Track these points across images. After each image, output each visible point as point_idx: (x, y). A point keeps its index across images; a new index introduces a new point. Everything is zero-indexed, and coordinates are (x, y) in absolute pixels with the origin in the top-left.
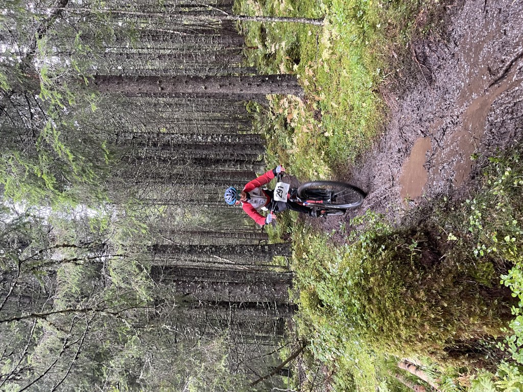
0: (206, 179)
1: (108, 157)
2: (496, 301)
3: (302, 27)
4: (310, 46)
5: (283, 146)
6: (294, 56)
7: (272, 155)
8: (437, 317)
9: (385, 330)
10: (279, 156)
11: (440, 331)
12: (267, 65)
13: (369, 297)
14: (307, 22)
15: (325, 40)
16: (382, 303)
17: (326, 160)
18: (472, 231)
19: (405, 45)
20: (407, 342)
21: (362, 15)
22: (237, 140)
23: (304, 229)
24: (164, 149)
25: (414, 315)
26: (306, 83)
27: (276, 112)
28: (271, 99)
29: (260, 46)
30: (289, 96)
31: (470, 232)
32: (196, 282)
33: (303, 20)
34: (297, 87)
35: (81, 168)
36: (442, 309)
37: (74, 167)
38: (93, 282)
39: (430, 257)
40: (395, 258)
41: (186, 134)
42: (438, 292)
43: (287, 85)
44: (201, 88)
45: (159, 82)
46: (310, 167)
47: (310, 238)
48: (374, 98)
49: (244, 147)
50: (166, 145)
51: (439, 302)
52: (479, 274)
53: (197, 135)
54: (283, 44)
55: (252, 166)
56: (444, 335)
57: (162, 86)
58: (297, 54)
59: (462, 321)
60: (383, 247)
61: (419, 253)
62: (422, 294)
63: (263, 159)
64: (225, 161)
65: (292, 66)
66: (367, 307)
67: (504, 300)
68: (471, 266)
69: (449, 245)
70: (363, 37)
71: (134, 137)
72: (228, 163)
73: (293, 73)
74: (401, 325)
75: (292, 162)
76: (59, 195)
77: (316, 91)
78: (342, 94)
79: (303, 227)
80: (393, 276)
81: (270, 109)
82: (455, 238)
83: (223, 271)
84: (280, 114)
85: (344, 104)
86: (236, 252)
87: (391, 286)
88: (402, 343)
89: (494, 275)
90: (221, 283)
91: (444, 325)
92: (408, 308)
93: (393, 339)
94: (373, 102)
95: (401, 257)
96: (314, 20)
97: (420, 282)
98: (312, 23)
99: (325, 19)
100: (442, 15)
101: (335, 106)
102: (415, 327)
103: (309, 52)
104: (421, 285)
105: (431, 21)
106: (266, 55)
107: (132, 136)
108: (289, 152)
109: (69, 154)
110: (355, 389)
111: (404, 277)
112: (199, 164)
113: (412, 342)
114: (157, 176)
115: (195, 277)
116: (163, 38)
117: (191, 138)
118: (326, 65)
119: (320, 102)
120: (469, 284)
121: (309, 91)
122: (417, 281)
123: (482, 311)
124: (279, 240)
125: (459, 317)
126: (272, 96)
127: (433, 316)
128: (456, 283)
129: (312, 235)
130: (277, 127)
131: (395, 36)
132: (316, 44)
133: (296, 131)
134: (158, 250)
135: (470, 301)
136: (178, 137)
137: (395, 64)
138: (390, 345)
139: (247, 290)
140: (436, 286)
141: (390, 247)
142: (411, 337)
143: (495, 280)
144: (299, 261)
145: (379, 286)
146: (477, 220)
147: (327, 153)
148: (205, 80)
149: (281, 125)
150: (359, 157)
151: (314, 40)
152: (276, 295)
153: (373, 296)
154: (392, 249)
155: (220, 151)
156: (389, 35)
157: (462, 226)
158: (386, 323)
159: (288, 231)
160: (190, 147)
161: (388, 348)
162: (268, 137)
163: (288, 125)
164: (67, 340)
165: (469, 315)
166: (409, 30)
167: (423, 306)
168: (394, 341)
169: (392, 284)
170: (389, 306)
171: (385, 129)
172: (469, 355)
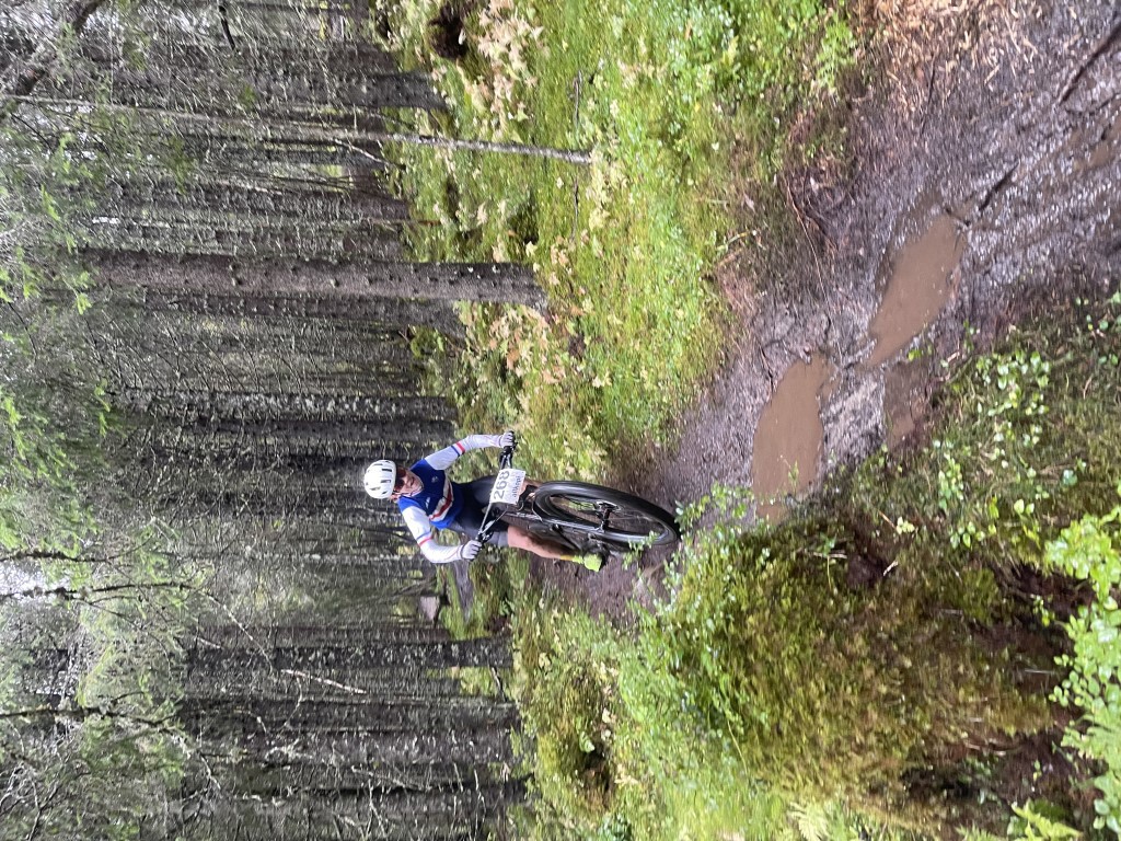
0: (312, 504)
2: (1006, 651)
3: (541, 173)
4: (559, 208)
6: (524, 228)
8: (893, 691)
9: (785, 732)
11: (898, 724)
13: (746, 660)
14: (557, 155)
15: (596, 191)
16: (775, 669)
17: (596, 435)
18: (945, 507)
19: (771, 179)
20: (830, 756)
21: (680, 130)
22: (394, 409)
23: (542, 600)
24: (223, 430)
25: (845, 689)
26: (554, 280)
27: (482, 348)
28: (470, 323)
29: (444, 220)
30: (512, 313)
31: (941, 512)
33: (549, 152)
34: (533, 289)
35: (35, 446)
36: (900, 674)
37: (18, 442)
39: (865, 571)
40: (795, 572)
41: (277, 396)
42: (890, 637)
43: (513, 285)
44: (327, 284)
45: (234, 267)
46: (559, 457)
47: (555, 619)
48: (702, 295)
49: (405, 423)
50: (229, 422)
51: (894, 658)
52: (968, 596)
53: (304, 397)
54: (502, 206)
56: (907, 734)
57: (239, 276)
58: (529, 227)
60: (766, 552)
61: (841, 561)
62: (860, 641)
65: (522, 249)
66: (745, 681)
67: (1020, 650)
68: (950, 580)
69: (899, 543)
70: (683, 173)
73: (525, 262)
74: (820, 714)
77: (572, 296)
78: (630, 297)
79: (540, 596)
80: (795, 610)
81: (468, 343)
82: (911, 528)
84: (491, 351)
85: (634, 315)
86: (385, 660)
87: (792, 631)
88: (821, 760)
89: (996, 597)
90: (349, 732)
91: (907, 711)
92: (833, 676)
93: (802, 751)
94: (700, 304)
95: (806, 572)
96: (572, 152)
97: (852, 619)
98: (567, 158)
99: (593, 152)
100: (843, 117)
101: (615, 322)
102: (846, 718)
103: (559, 221)
104: (855, 623)
105: (823, 130)
106: (459, 234)
107: (149, 397)
111: (817, 609)
112: (300, 467)
113: (842, 754)
114: (205, 497)
116: (231, 196)
117: (289, 403)
118: (595, 242)
119: (581, 320)
121: (558, 298)
122: (847, 617)
123: (980, 673)
124: (480, 632)
125: (936, 689)
126: (473, 316)
127: (884, 689)
128: (924, 617)
129: (559, 611)
130: (482, 378)
131: (749, 164)
132: (573, 204)
133: (527, 383)
134: (198, 661)
135: (955, 652)
136: (258, 402)
137: (750, 220)
138: (792, 770)
139: (410, 747)
140: (885, 624)
141: (781, 555)
142: (838, 743)
143: (998, 608)
144: (531, 675)
145: (767, 634)
146: (954, 481)
147: (598, 422)
148: (336, 267)
149: (493, 374)
150: (668, 423)
151: (569, 195)
152: (477, 757)
153: (755, 657)
154: (784, 560)
155: (351, 434)
156: (736, 165)
157: (922, 500)
158: (788, 714)
159: (503, 610)
160: (282, 425)
161: (790, 779)
162: (461, 401)
163: (509, 373)
165: (955, 682)
166: (778, 151)
167: (861, 668)
168: (803, 757)
169: (796, 627)
170: (790, 675)
171: (727, 357)
172: (948, 794)
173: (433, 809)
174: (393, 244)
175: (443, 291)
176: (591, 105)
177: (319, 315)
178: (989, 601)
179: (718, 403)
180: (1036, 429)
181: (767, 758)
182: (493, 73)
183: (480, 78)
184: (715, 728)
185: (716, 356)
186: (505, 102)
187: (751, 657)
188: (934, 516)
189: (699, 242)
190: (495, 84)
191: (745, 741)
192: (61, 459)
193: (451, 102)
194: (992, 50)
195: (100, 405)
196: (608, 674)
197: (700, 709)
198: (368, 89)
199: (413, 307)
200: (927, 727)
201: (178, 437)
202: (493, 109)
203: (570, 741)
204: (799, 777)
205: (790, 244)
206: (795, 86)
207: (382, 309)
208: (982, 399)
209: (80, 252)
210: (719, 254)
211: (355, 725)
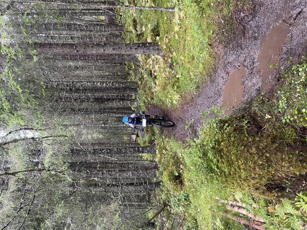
0: (102, 111)
1: (44, 91)
2: (297, 151)
3: (160, 15)
4: (166, 25)
5: (150, 87)
6: (156, 32)
8: (263, 163)
9: (232, 174)
10: (147, 93)
11: (264, 172)
13: (221, 155)
14: (165, 10)
15: (176, 20)
16: (229, 157)
17: (177, 91)
18: (281, 111)
19: (229, 14)
20: (245, 180)
22: (121, 85)
23: (163, 136)
24: (76, 92)
25: (249, 163)
26: (164, 47)
27: (145, 67)
28: (141, 60)
29: (133, 31)
30: (153, 57)
31: (279, 112)
33: (162, 9)
35: (26, 98)
36: (266, 158)
37: (22, 97)
38: (33, 173)
39: (256, 129)
40: (235, 130)
41: (90, 82)
42: (263, 148)
43: (153, 49)
44: (101, 51)
45: (75, 47)
46: (167, 98)
47: (167, 141)
48: (208, 50)
49: (125, 89)
50: (78, 90)
51: (263, 154)
52: (287, 136)
53: (97, 82)
54: (149, 26)
55: (129, 102)
56: (267, 174)
57: (77, 49)
58: (157, 31)
59: (278, 165)
60: (227, 125)
61: (249, 127)
62: (254, 149)
63: (136, 98)
64: (113, 99)
65: (156, 38)
66: (220, 160)
67: (302, 151)
68: (282, 131)
69: (266, 121)
70: (202, 13)
71: (58, 84)
72: (115, 101)
73: (156, 42)
74: (242, 169)
75: (155, 96)
76: (12, 117)
77: (170, 51)
78: (187, 51)
80: (235, 141)
81: (141, 66)
82: (270, 117)
84: (147, 69)
85: (188, 56)
86: (122, 152)
87: (234, 147)
88: (242, 181)
89: (295, 136)
90: (114, 170)
91: (267, 168)
92: (246, 159)
93: (236, 179)
94: (207, 52)
95: (238, 130)
96: (169, 8)
97: (252, 143)
98: (168, 10)
99: (175, 8)
101: (183, 59)
102: (250, 170)
103: (166, 30)
106: (137, 35)
107: (56, 83)
108: (153, 90)
109: (19, 89)
110: (198, 228)
111: (242, 141)
112: (97, 101)
113: (248, 180)
114: (73, 110)
116: (74, 26)
117: (93, 84)
118: (176, 35)
119: (173, 58)
121: (166, 52)
122: (250, 143)
124: (147, 144)
125: (276, 162)
126: (142, 58)
127: (261, 163)
128: (273, 142)
129: (168, 139)
130: (145, 76)
131: (222, 9)
132: (170, 25)
133: (158, 77)
134: (74, 152)
135: (282, 152)
136: (85, 84)
137: (222, 27)
138: (233, 184)
139: (130, 174)
140: (261, 144)
141: (231, 125)
142: (247, 177)
143: (295, 139)
144: (161, 155)
145: (227, 147)
147: (178, 87)
148: (103, 46)
149: (148, 75)
150: (198, 87)
151: (168, 22)
152: (147, 176)
153: (224, 154)
154: (232, 126)
155: (110, 92)
156: (218, 9)
157: (274, 109)
158: (233, 169)
159: (153, 138)
160: (92, 90)
161: (233, 186)
162: (140, 83)
163: (153, 74)
164: (21, 204)
165: (282, 160)
166: (231, 4)
167: (254, 157)
168: (237, 181)
169: (235, 145)
170: (233, 159)
171: (215, 68)
172: (278, 190)
173: (136, 189)
174: (119, 38)
175: (133, 51)
177: (100, 59)
178: (293, 137)
179: (212, 81)
181: (227, 181)
184: (212, 173)
185: (212, 67)
188: (277, 113)
189: (207, 34)
191: (220, 177)
192: (34, 101)
195: (43, 87)
196: (182, 155)
197: (207, 168)
199: (125, 56)
201: (64, 94)
203: (172, 173)
204: (235, 186)
205: (234, 33)
207: (117, 57)
208: (293, 79)
209: (34, 44)
210: (213, 37)
211: (115, 168)
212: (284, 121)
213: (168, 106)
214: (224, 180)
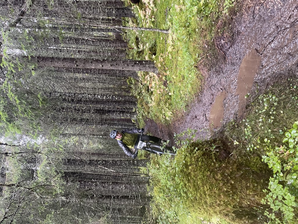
0: (102, 122)
1: (41, 102)
2: (262, 180)
3: (158, 36)
4: (162, 45)
5: (146, 102)
6: (153, 51)
7: (140, 107)
8: (228, 190)
9: (197, 199)
10: (144, 108)
11: (229, 199)
12: (139, 57)
13: (188, 179)
14: (160, 31)
15: (170, 41)
16: (196, 182)
17: (170, 108)
18: (247, 138)
19: (211, 40)
20: (210, 206)
21: (189, 25)
22: (121, 99)
24: (78, 103)
25: (215, 189)
26: (159, 65)
27: (143, 83)
28: (140, 76)
29: (135, 48)
30: (150, 74)
31: (246, 139)
32: (92, 182)
33: (157, 30)
34: (154, 68)
35: (23, 109)
36: (230, 185)
37: (19, 108)
39: (224, 155)
40: (204, 154)
41: (91, 95)
42: (228, 175)
43: (149, 67)
44: (100, 66)
45: (76, 62)
46: (161, 113)
48: (195, 71)
49: (125, 102)
50: (80, 101)
51: (229, 181)
52: (252, 164)
53: (98, 95)
54: (147, 44)
55: (129, 114)
56: (232, 202)
57: (77, 64)
58: (155, 50)
59: (242, 193)
60: (197, 148)
61: (218, 152)
62: (219, 175)
63: (136, 110)
64: (114, 111)
65: (152, 57)
66: (187, 184)
68: (247, 159)
69: (235, 147)
70: (189, 37)
71: (60, 95)
72: (116, 113)
73: (152, 60)
74: (207, 195)
75: (151, 111)
77: (164, 70)
78: (178, 71)
80: (202, 165)
81: (140, 82)
82: (238, 143)
83: (109, 175)
84: (145, 84)
85: (179, 76)
86: (118, 164)
87: (201, 171)
88: (208, 207)
89: (260, 164)
90: (108, 182)
91: (232, 195)
92: (211, 185)
93: (202, 205)
94: (195, 74)
95: (207, 155)
96: (164, 30)
97: (218, 169)
98: (162, 32)
99: (169, 30)
100: (230, 22)
101: (175, 77)
102: (215, 196)
103: (161, 49)
105: (225, 25)
106: (138, 52)
108: (150, 105)
109: (17, 100)
111: (209, 165)
112: (98, 113)
113: (214, 206)
115: (92, 179)
116: (81, 41)
117: (94, 97)
118: (170, 55)
119: (167, 76)
120: (246, 170)
121: (161, 70)
122: (216, 168)
123: (254, 186)
124: (143, 158)
125: (241, 190)
126: (141, 74)
127: (225, 189)
128: (239, 169)
130: (143, 91)
131: (206, 35)
132: (165, 45)
133: (154, 93)
135: (247, 180)
136: (86, 96)
137: (206, 51)
138: (200, 209)
139: (123, 187)
140: (227, 171)
142: (213, 203)
145: (194, 171)
146: (249, 131)
147: (170, 104)
148: (102, 62)
149: (145, 90)
150: (187, 106)
151: (164, 42)
152: (140, 190)
153: (191, 178)
154: (202, 150)
155: (111, 105)
156: (202, 35)
157: (241, 135)
158: (198, 194)
160: (93, 102)
161: (200, 211)
162: (138, 97)
163: (149, 90)
164: (6, 213)
165: (247, 188)
166: (213, 31)
167: (219, 183)
168: (203, 206)
169: (202, 170)
170: (200, 184)
171: (202, 89)
172: (248, 217)
173: (129, 203)
174: (124, 54)
175: (130, 68)
176: (169, 16)
177: (102, 73)
178: (258, 165)
179: (199, 101)
180: (272, 117)
182: (146, 8)
183: (143, 9)
185: (199, 88)
186: (149, 15)
187: (190, 178)
188: (244, 140)
190: (146, 11)
191: (186, 201)
192: (30, 112)
193: (137, 15)
194: (270, 3)
195: (39, 99)
198: (115, 12)
199: (126, 72)
200: (238, 200)
201: (65, 105)
202: (146, 18)
205: (217, 58)
206: (218, 13)
209: (37, 57)
210: (199, 60)
211: (109, 180)
212: (248, 149)
213: (162, 121)
214: (191, 205)
